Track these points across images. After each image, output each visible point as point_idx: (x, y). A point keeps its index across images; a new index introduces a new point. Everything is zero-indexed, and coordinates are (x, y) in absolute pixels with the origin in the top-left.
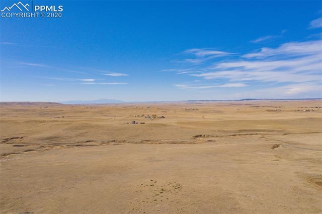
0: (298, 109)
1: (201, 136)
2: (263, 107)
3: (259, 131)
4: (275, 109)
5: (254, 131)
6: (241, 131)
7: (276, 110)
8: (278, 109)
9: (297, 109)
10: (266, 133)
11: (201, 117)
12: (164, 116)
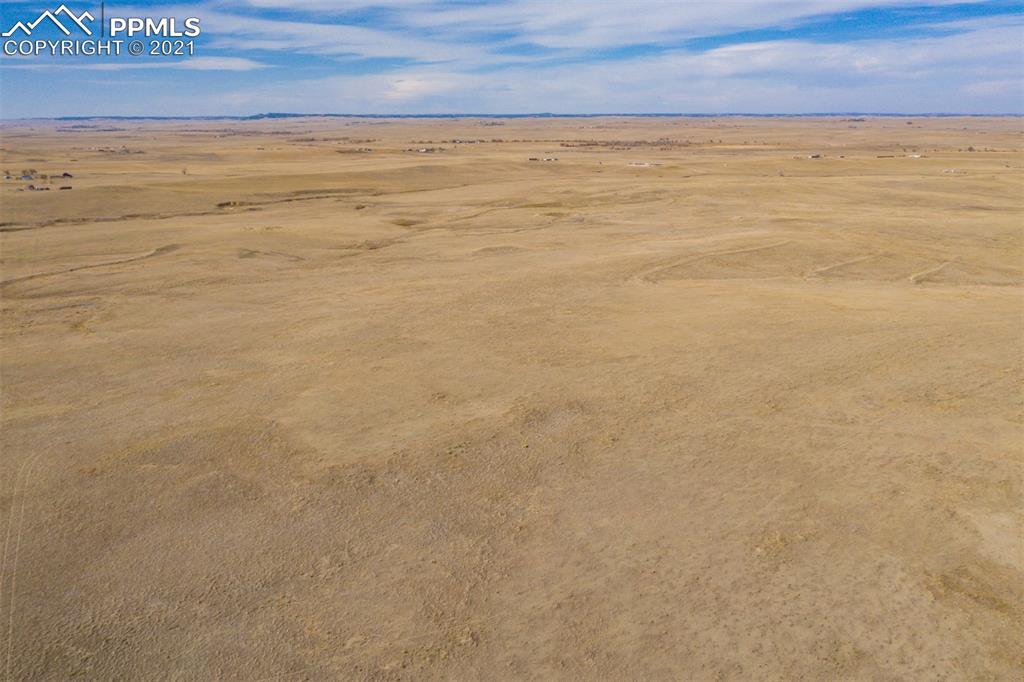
0: (411, 146)
1: (228, 204)
2: (325, 140)
3: (330, 191)
4: (357, 147)
5: (321, 192)
6: (298, 193)
7: (360, 151)
8: (364, 146)
9: (408, 147)
10: (343, 194)
11: (180, 172)
12: (68, 172)
